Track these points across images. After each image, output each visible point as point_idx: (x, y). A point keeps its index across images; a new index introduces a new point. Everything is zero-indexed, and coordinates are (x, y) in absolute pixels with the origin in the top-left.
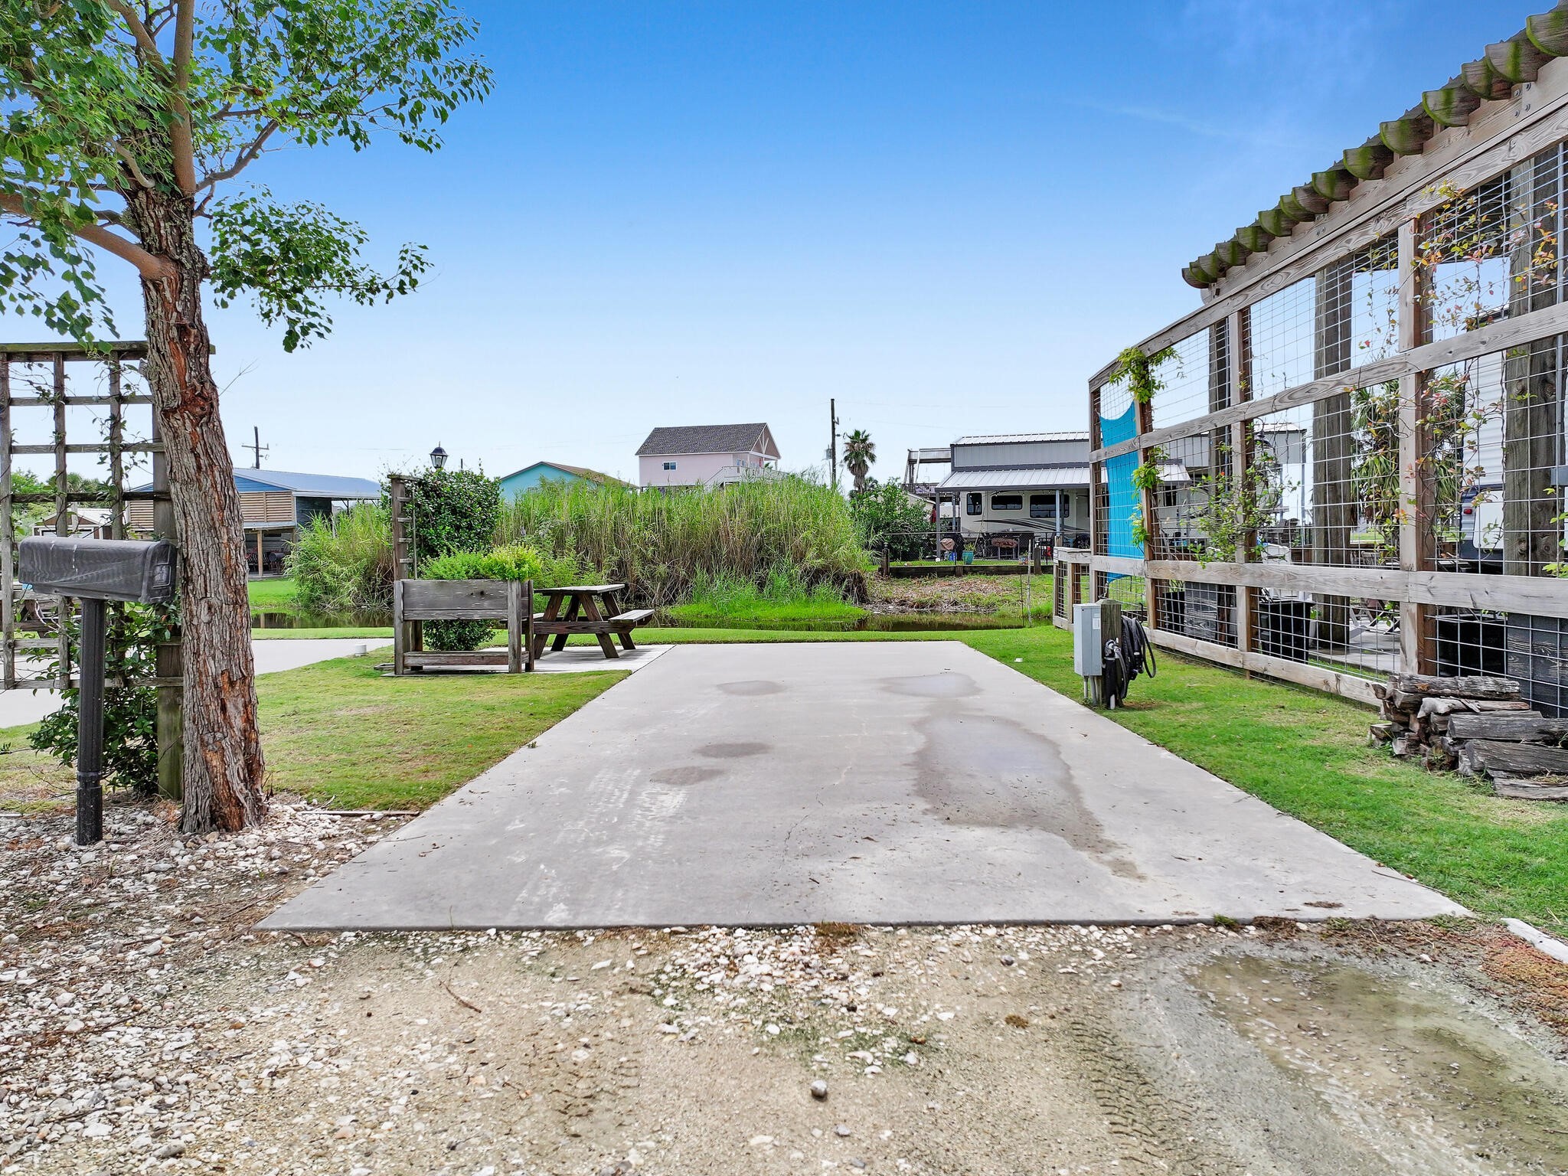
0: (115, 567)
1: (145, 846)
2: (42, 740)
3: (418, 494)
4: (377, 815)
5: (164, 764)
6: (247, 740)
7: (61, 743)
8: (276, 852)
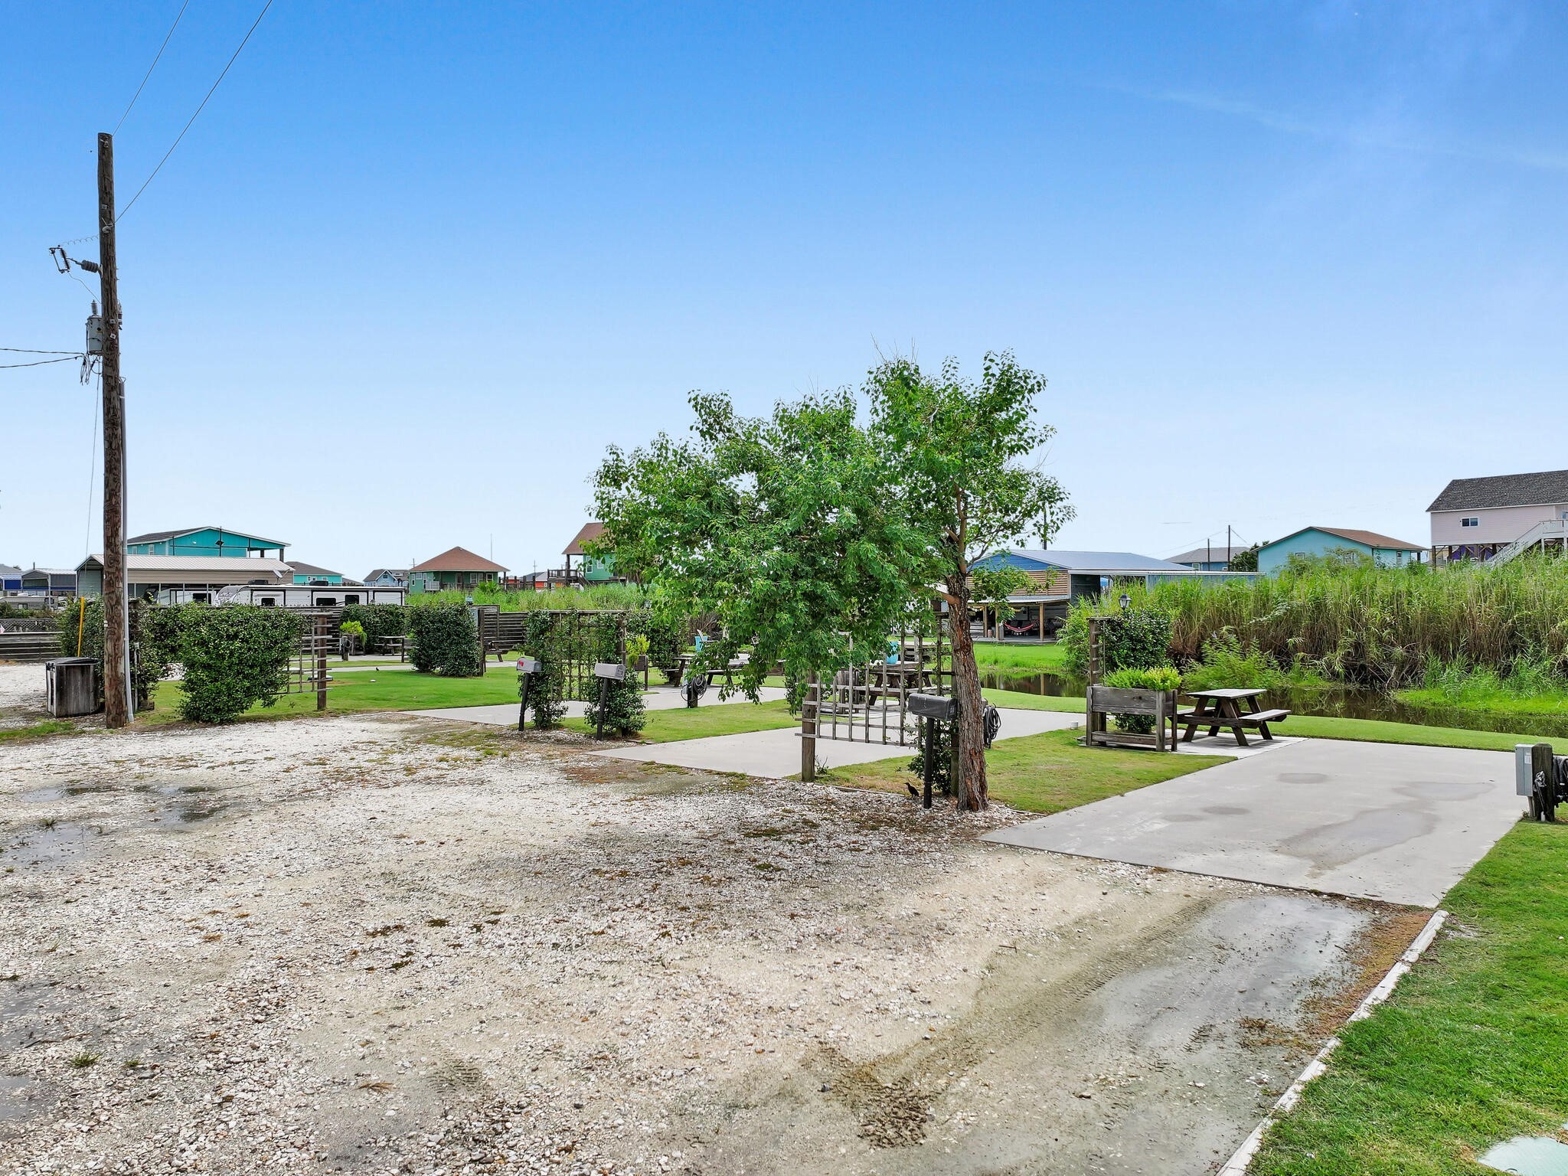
0: (938, 707)
1: (945, 812)
2: (912, 767)
3: (1107, 630)
4: (1030, 814)
5: (953, 782)
6: (981, 776)
7: (918, 769)
8: (988, 820)
